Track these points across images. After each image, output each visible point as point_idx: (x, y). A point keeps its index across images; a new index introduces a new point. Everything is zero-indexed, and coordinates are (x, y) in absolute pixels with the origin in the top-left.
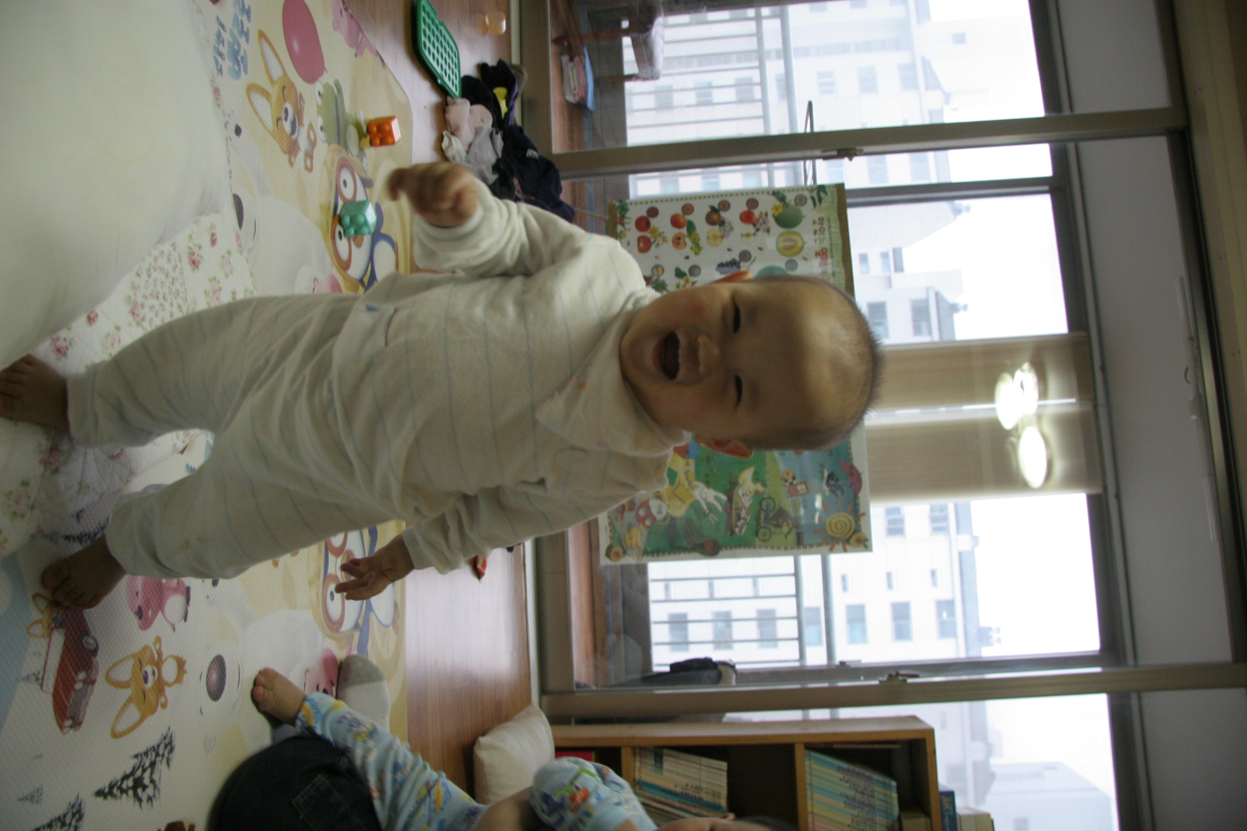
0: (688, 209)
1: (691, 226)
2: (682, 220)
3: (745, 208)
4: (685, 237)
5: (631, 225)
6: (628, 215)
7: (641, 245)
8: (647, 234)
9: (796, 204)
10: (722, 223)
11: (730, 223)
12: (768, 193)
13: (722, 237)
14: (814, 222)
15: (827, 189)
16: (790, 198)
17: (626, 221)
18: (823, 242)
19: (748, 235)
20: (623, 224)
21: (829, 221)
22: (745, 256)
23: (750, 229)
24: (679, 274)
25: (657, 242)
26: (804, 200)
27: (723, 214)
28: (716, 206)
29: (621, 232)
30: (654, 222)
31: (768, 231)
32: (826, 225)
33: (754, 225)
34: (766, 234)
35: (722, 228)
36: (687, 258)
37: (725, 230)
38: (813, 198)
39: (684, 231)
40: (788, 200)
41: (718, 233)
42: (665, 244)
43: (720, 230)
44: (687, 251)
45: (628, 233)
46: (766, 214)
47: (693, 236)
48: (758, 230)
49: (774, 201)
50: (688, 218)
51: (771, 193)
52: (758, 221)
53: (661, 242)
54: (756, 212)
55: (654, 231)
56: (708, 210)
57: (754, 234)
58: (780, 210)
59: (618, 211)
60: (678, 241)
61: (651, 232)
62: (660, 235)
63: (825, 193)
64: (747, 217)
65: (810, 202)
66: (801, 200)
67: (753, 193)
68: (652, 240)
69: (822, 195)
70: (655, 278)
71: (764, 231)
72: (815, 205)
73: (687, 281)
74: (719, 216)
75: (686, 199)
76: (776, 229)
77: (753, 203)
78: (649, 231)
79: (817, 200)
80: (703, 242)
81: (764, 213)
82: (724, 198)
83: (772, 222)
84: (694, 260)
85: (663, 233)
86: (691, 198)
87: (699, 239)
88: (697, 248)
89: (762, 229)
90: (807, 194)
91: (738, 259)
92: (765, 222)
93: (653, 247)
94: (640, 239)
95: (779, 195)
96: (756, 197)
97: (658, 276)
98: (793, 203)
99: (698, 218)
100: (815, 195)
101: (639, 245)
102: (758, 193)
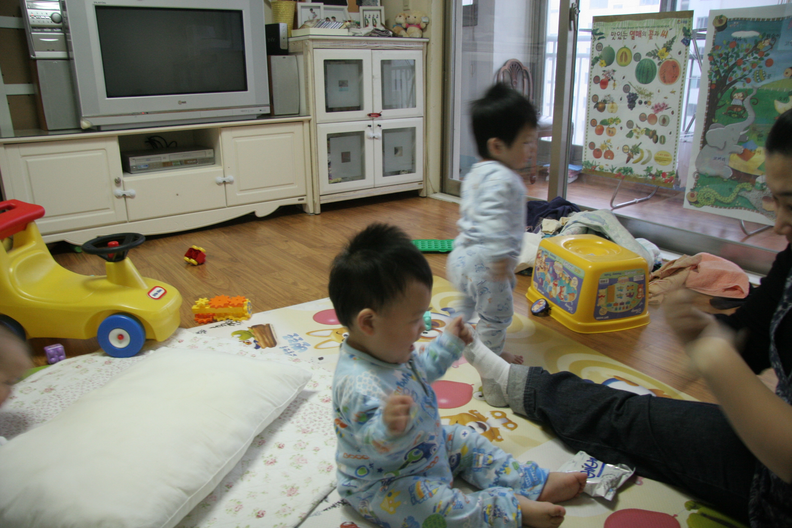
0: (593, 123)
1: (604, 122)
2: (599, 128)
3: (599, 85)
4: (609, 128)
5: (597, 160)
6: (591, 162)
7: (609, 157)
8: (604, 152)
9: (601, 50)
10: (605, 102)
11: (606, 96)
12: (592, 69)
13: (613, 103)
14: (613, 39)
15: (595, 29)
16: (597, 54)
17: (594, 164)
18: (626, 34)
19: (614, 85)
20: (596, 166)
21: (614, 29)
22: (626, 88)
23: (611, 83)
24: (630, 135)
25: (609, 147)
26: (599, 45)
27: (600, 100)
28: (594, 104)
29: (600, 168)
30: (597, 146)
31: (614, 71)
32: (616, 31)
33: (609, 80)
34: (615, 73)
35: (608, 102)
36: (621, 128)
37: (609, 100)
38: (599, 39)
39: (605, 127)
40: (598, 56)
41: (610, 105)
42: (611, 142)
43: (609, 103)
44: (617, 127)
45: (601, 164)
46: (604, 71)
47: (610, 122)
48: (612, 78)
49: (597, 65)
50: (598, 124)
51: (592, 67)
52: (607, 77)
53: (609, 144)
54: (602, 78)
55: (603, 147)
56: (596, 109)
57: (615, 81)
58: (603, 61)
59: (587, 167)
60: (611, 133)
61: (603, 149)
62: (605, 144)
63: (597, 29)
64: (604, 84)
65: (601, 41)
66: (599, 47)
67: (591, 79)
68: (608, 149)
69: (598, 32)
70: (630, 152)
71: (613, 74)
72: (603, 38)
73: (635, 130)
74: (600, 103)
75: (588, 123)
76: (615, 65)
77: (596, 80)
78: (602, 150)
79: (601, 36)
80: (614, 116)
81: (603, 73)
82: (591, 98)
83: (609, 68)
84: (624, 124)
85: (604, 141)
86: (588, 120)
87: (612, 118)
88: (616, 120)
89: (612, 75)
90: (597, 42)
91: (628, 94)
92: (609, 73)
93: (612, 149)
94: (606, 157)
95: (594, 62)
96: (593, 77)
97: (629, 149)
98: (600, 52)
99: (600, 117)
100: (597, 37)
101: (609, 159)
102: (591, 75)
